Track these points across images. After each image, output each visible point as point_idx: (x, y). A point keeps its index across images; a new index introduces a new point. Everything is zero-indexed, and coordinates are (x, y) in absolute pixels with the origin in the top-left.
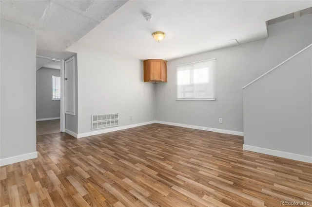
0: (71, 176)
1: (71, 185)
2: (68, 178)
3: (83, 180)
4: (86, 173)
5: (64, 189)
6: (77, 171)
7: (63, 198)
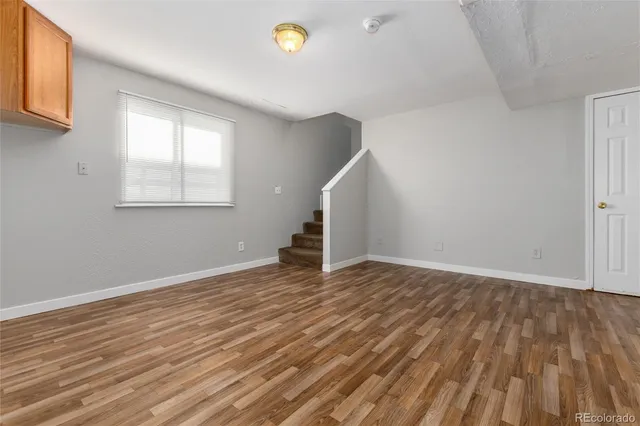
0: (546, 409)
1: (561, 393)
2: (556, 412)
3: (531, 385)
4: (510, 389)
5: (580, 396)
6: (520, 410)
7: (589, 385)
